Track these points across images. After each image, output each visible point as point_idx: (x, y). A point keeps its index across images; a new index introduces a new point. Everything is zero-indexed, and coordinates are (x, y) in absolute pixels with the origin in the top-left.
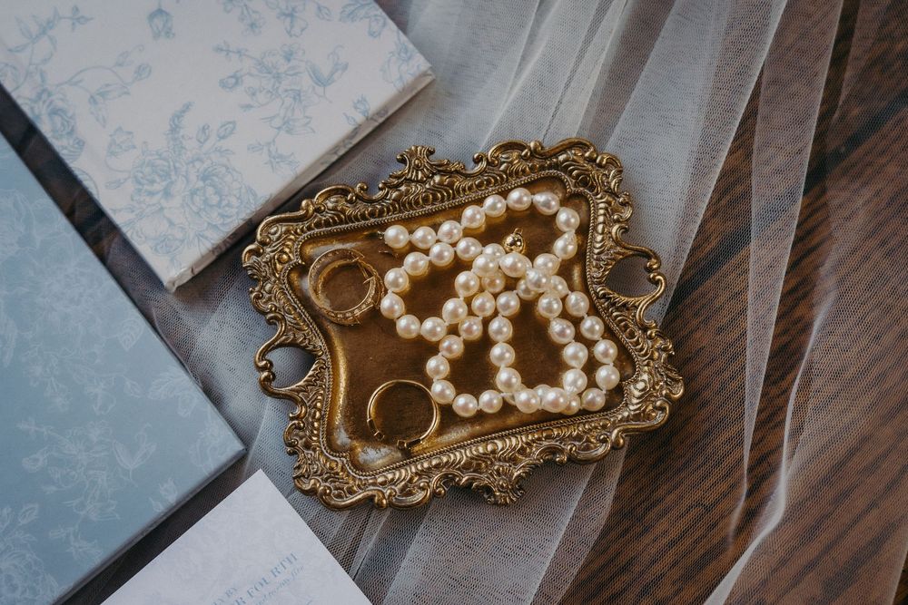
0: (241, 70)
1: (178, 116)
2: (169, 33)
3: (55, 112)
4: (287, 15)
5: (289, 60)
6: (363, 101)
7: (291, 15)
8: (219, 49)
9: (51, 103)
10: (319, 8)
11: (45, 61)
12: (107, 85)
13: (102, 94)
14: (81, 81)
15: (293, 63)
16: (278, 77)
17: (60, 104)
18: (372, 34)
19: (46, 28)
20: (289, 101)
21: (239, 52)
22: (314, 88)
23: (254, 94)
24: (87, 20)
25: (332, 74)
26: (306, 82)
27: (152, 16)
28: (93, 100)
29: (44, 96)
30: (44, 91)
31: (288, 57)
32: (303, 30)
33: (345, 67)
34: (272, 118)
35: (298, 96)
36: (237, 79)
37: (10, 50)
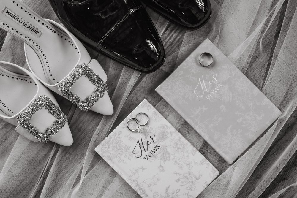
0: (180, 177)
1: (167, 188)
2: (163, 171)
3: (140, 189)
4: (188, 165)
5: (190, 175)
6: (206, 182)
7: (189, 165)
8: (174, 173)
9: (139, 187)
10: (195, 163)
11: (137, 178)
12: (151, 183)
13: (150, 185)
14: (146, 182)
15: (191, 175)
16: (187, 179)
17: (142, 187)
18: (207, 167)
19: (136, 171)
20: (190, 184)
21: (179, 174)
22: (195, 180)
23: (183, 183)
24: (145, 169)
25: (199, 177)
26: (194, 179)
27: (159, 167)
28: (148, 186)
29: (138, 186)
30: (138, 185)
31: (189, 174)
32: (192, 168)
33: (202, 175)
34: (187, 187)
35: (192, 182)
36: (179, 180)
37: (129, 176)
